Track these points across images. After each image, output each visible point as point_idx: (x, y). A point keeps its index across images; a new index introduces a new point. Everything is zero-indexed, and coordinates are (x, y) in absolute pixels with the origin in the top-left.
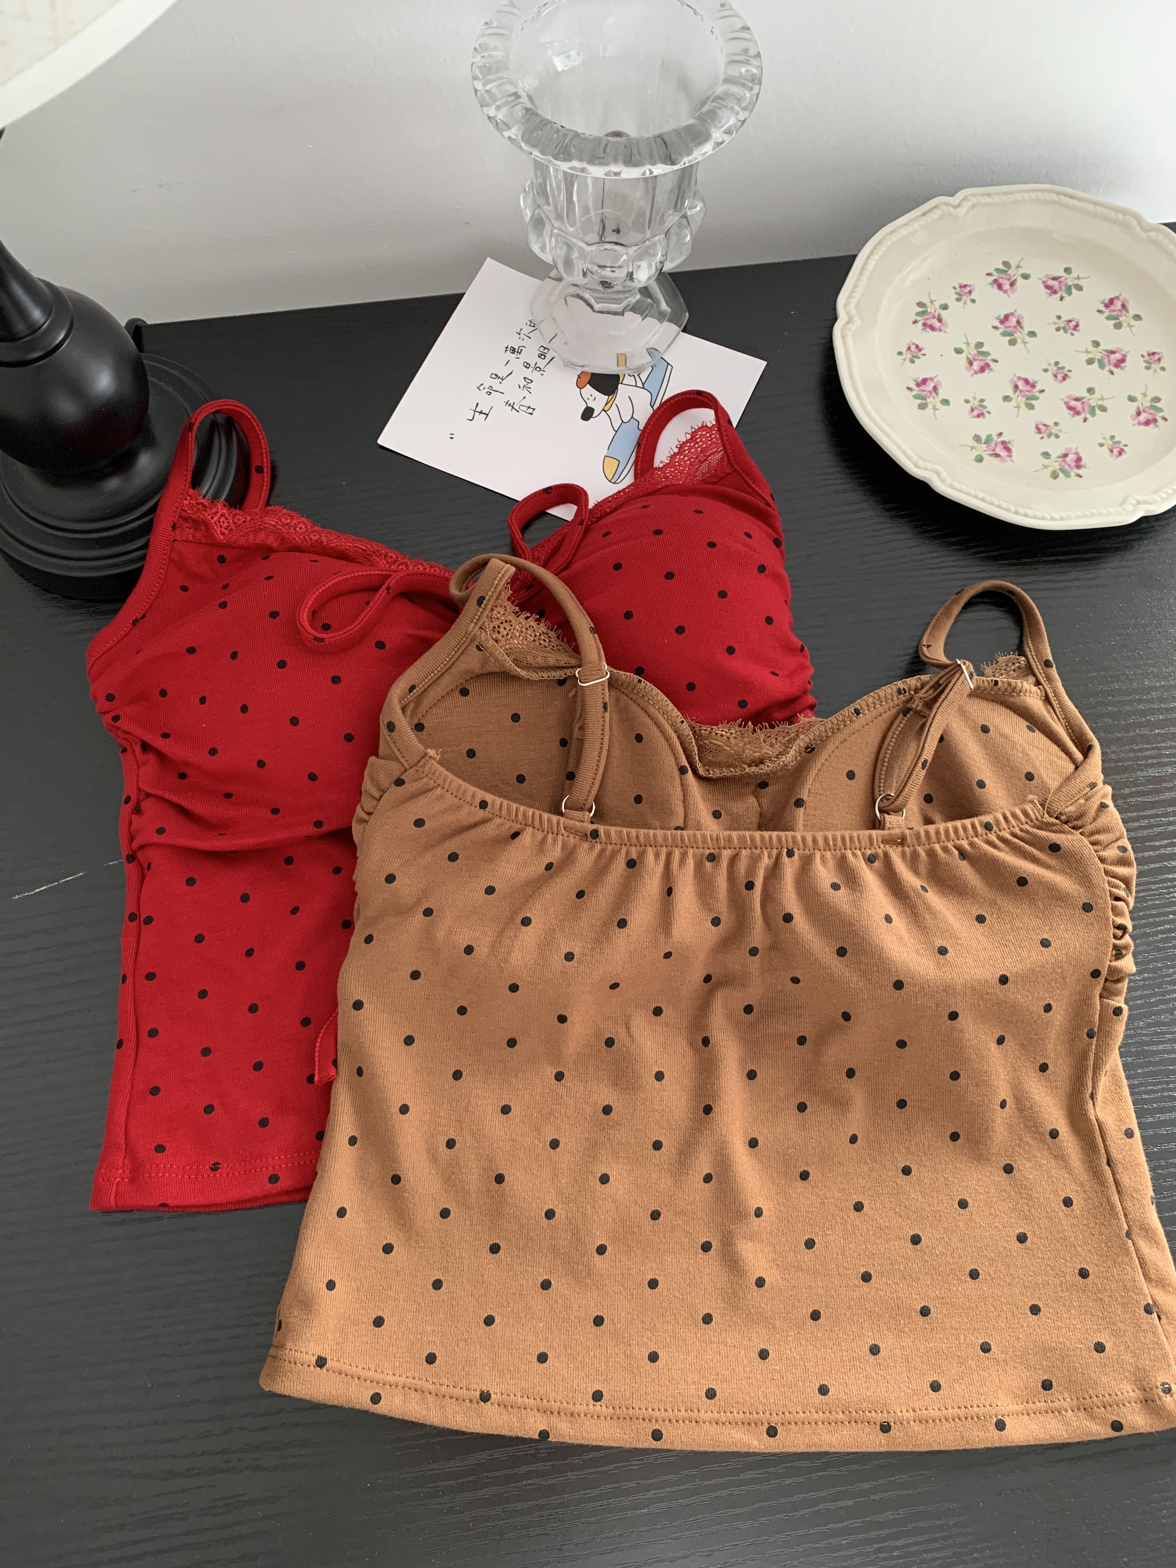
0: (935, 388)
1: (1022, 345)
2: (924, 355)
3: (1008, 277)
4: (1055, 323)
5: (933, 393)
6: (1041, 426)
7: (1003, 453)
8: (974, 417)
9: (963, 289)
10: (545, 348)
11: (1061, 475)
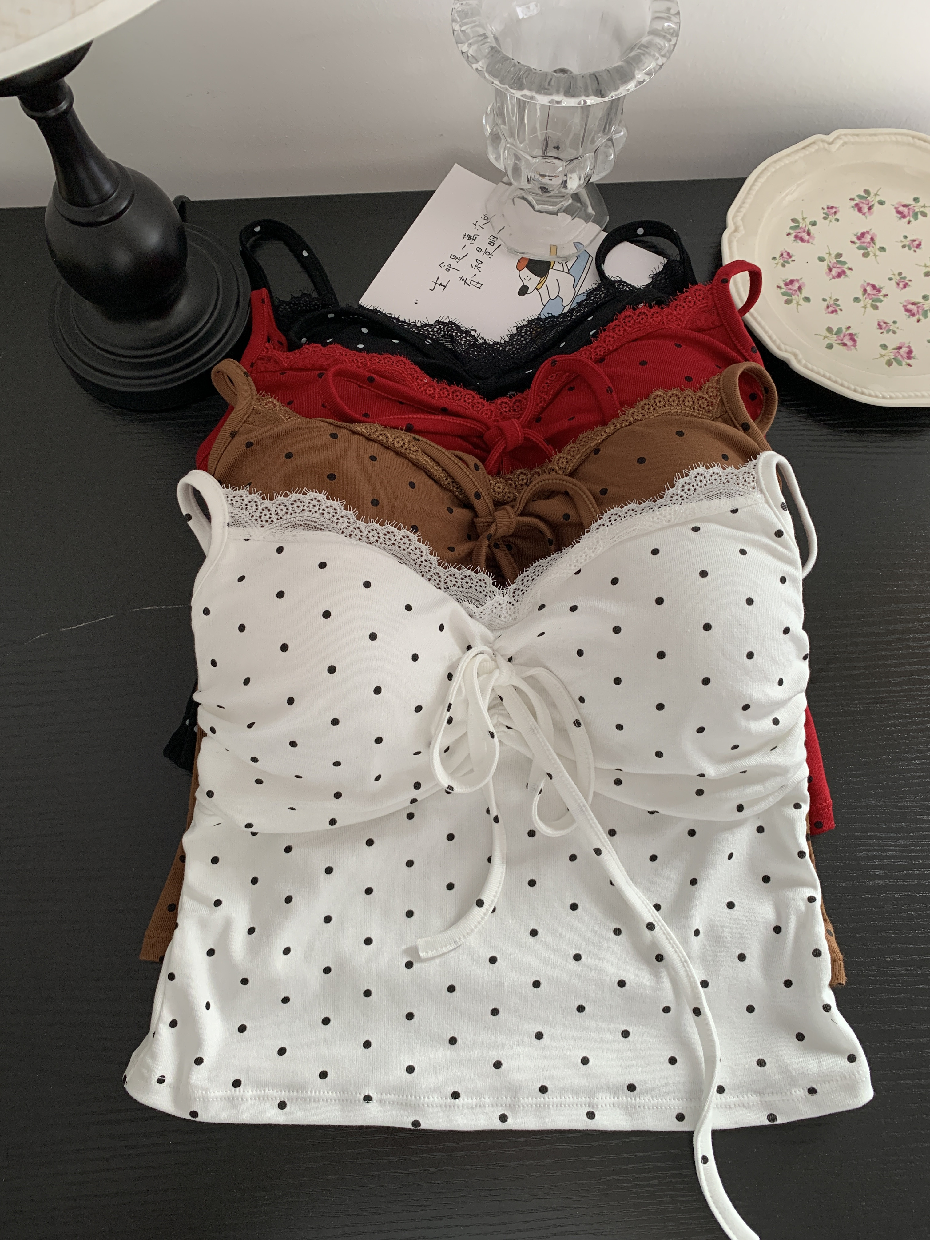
0: (800, 288)
1: (874, 257)
2: (794, 261)
3: (867, 203)
4: (901, 242)
5: (798, 292)
6: (882, 324)
7: (850, 343)
8: (828, 313)
9: (830, 210)
10: (495, 237)
11: (894, 363)
